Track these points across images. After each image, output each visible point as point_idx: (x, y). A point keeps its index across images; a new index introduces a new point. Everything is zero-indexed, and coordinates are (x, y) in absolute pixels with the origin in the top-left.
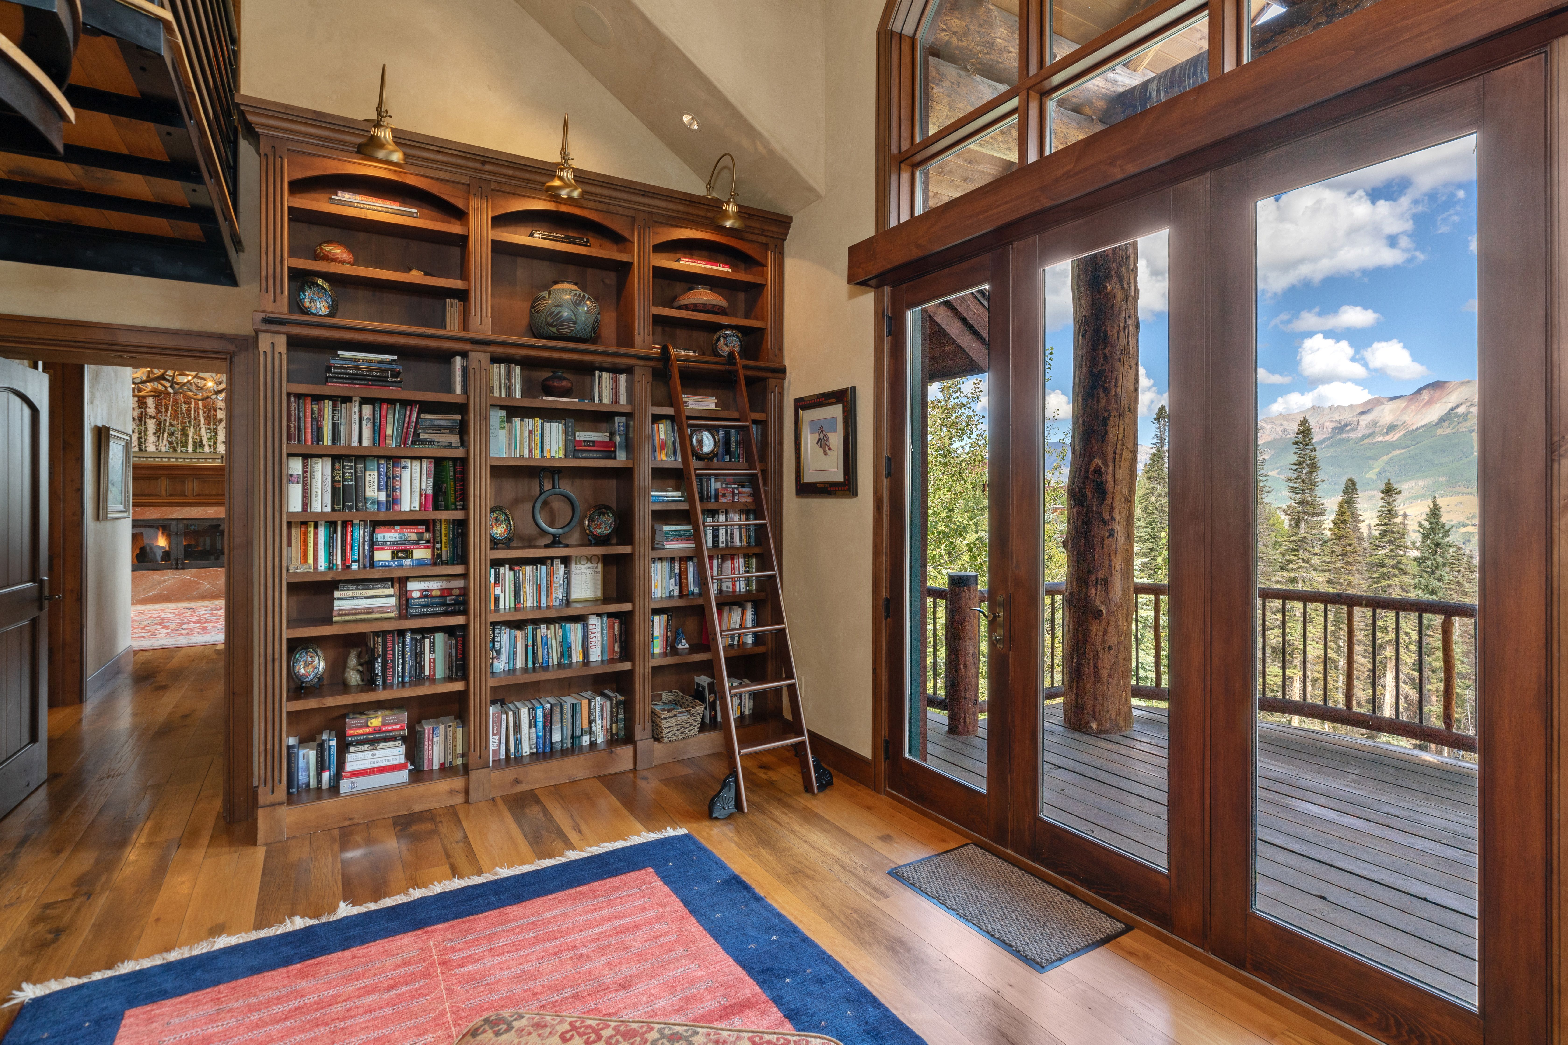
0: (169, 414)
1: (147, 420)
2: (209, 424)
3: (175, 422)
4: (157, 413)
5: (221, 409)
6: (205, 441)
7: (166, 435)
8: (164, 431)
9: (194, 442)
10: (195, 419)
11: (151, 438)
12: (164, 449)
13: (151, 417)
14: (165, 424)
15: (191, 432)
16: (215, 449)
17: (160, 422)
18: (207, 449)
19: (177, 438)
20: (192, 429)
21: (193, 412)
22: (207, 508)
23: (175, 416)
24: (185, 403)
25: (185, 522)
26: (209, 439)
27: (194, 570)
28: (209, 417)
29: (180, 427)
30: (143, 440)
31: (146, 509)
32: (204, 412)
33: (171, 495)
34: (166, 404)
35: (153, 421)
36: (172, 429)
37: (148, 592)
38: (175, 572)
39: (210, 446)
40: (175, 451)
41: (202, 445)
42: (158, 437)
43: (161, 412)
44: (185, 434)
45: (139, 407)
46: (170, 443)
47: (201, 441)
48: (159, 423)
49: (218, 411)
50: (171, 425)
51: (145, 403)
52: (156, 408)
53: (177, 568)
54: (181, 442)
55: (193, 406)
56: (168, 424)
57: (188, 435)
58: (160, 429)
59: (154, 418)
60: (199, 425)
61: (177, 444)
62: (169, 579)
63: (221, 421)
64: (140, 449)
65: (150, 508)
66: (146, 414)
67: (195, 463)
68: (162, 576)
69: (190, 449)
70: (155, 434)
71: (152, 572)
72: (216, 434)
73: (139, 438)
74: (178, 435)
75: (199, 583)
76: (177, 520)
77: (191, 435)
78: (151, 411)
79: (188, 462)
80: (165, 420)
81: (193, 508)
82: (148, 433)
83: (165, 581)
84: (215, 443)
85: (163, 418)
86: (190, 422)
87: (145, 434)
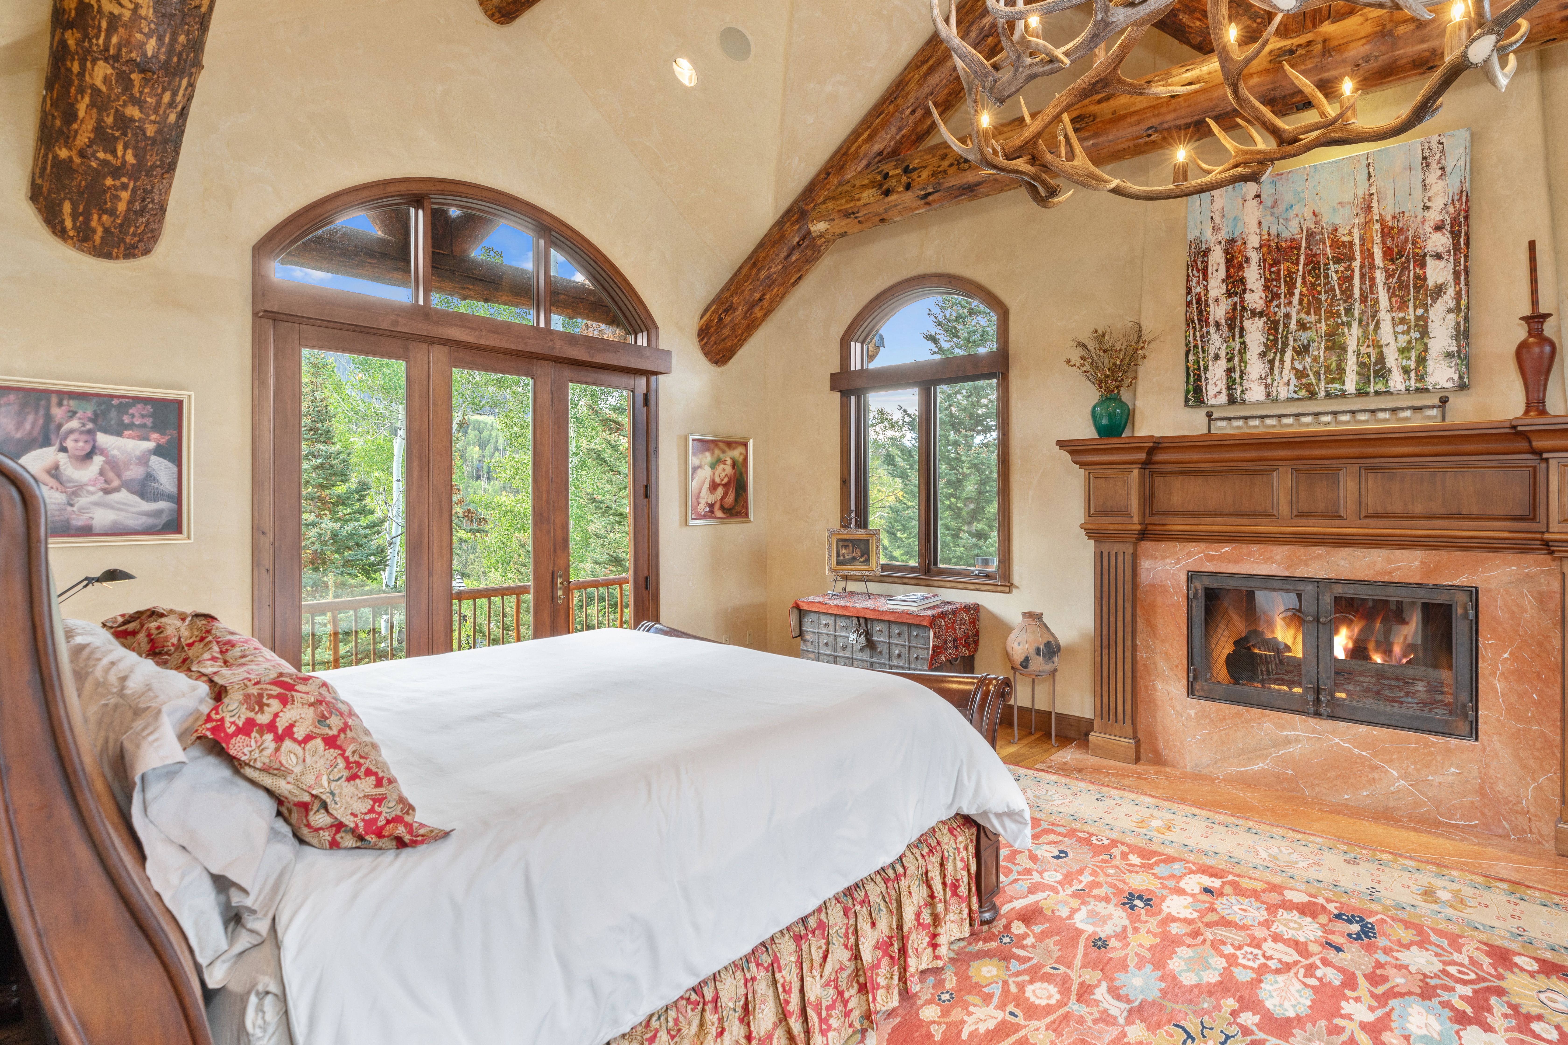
0: (1295, 300)
1: (1247, 324)
2: (1403, 306)
3: (1313, 318)
4: (1268, 302)
5: (1438, 256)
6: (1392, 358)
7: (1289, 353)
8: (1285, 345)
9: (1362, 365)
10: (1364, 300)
11: (1256, 368)
12: (1284, 393)
13: (1254, 313)
14: (1286, 326)
15: (1352, 337)
16: (1421, 378)
17: (1276, 323)
18: (1397, 381)
19: (1316, 360)
20: (1356, 330)
21: (1357, 281)
22: (1398, 552)
23: (1311, 304)
24: (1337, 260)
25: (1339, 590)
26: (1402, 351)
27: (1362, 729)
28: (1403, 286)
29: (1323, 328)
30: (1237, 375)
31: (1245, 548)
32: (1389, 275)
33: (1301, 515)
34: (1290, 274)
35: (1259, 323)
36: (1304, 336)
37: (1250, 761)
38: (1312, 722)
39: (1406, 371)
40: (1313, 395)
41: (1382, 372)
42: (1272, 362)
43: (1276, 296)
44: (1336, 346)
45: (1229, 294)
46: (1300, 374)
47: (1381, 359)
48: (1273, 327)
49: (1430, 261)
50: (1302, 326)
51: (1242, 281)
52: (1266, 288)
53: (1317, 714)
54: (1328, 370)
55: (1356, 264)
56: (1293, 325)
57: (1344, 348)
58: (1276, 340)
59: (1261, 314)
60: (1375, 313)
61: (1317, 375)
62: (1297, 740)
63: (1439, 291)
64: (1232, 400)
65: (1255, 548)
66: (1244, 309)
67: (1365, 423)
68: (1282, 727)
69: (1350, 386)
70: (1263, 354)
71: (1257, 711)
72: (1424, 332)
73: (1229, 371)
74: (1319, 350)
75: (1375, 768)
76: (1317, 582)
77: (1352, 344)
78: (1255, 298)
79: (1345, 424)
80: (1288, 316)
81: (1359, 552)
82: (1248, 354)
83: (1288, 742)
84: (1422, 360)
85: (1283, 310)
86: (1349, 311)
87: (1242, 360)
